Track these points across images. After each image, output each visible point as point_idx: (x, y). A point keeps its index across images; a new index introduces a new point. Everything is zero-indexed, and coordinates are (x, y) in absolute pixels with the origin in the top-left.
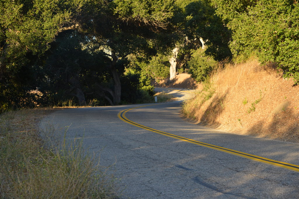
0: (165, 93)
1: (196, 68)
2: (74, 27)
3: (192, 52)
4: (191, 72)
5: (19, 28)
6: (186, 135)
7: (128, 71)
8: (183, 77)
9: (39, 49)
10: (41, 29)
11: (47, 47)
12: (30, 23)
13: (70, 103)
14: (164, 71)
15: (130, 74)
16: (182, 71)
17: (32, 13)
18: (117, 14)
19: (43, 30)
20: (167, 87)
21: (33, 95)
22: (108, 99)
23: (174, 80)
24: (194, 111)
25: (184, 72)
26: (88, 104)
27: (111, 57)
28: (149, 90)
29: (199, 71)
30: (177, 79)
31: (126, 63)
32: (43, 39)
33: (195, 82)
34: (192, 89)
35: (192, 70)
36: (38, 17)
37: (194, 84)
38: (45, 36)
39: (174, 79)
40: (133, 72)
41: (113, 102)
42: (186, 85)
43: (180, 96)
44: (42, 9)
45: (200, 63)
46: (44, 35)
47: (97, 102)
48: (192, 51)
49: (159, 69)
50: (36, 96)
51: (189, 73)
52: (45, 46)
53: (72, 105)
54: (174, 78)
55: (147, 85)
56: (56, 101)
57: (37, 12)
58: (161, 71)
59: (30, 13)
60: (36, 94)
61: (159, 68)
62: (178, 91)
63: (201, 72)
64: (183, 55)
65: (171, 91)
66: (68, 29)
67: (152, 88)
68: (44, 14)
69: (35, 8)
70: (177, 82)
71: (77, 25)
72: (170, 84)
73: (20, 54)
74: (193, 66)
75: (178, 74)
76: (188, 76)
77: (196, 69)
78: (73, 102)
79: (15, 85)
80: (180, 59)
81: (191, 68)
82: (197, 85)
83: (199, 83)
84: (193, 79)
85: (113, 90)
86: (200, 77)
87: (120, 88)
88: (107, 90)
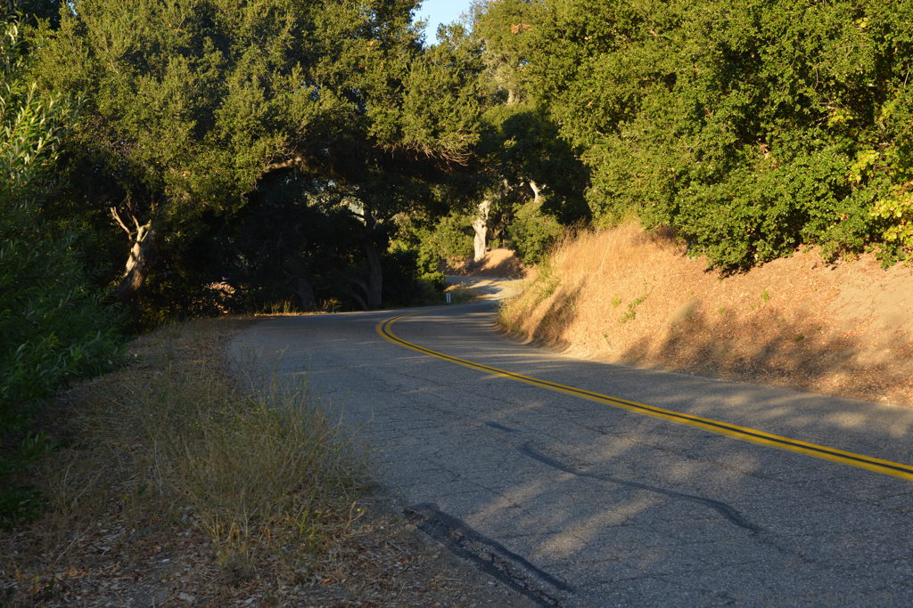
0: (465, 286)
1: (523, 238)
2: (293, 163)
3: (515, 209)
4: (513, 246)
5: (188, 165)
6: (505, 365)
7: (393, 246)
8: (499, 255)
9: (226, 205)
10: (231, 167)
11: (242, 200)
12: (209, 157)
13: (285, 307)
14: (463, 244)
15: (399, 251)
16: (498, 245)
17: (213, 136)
18: (374, 138)
19: (233, 168)
20: (469, 275)
21: (217, 292)
22: (359, 299)
23: (483, 262)
24: (520, 321)
25: (500, 247)
26: (320, 308)
27: (362, 219)
28: (436, 281)
29: (529, 244)
30: (488, 260)
31: (392, 229)
32: (234, 187)
33: (521, 266)
34: (516, 277)
35: (515, 242)
36: (224, 144)
37: (521, 269)
38: (238, 179)
39: (482, 259)
40: (404, 247)
41: (367, 302)
42: (506, 271)
43: (494, 292)
44: (231, 130)
45: (531, 229)
46: (235, 178)
47: (337, 304)
48: (515, 206)
49: (454, 241)
50: (222, 295)
51: (510, 248)
52: (239, 198)
53: (291, 311)
54: (483, 257)
55: (432, 272)
56: (260, 303)
57: (222, 136)
58: (457, 244)
59: (210, 137)
60: (222, 290)
61: (454, 238)
62: (490, 282)
63: (532, 245)
64: (499, 214)
65: (477, 282)
66: (280, 166)
67: (441, 277)
68: (236, 138)
69: (219, 128)
70: (488, 266)
71: (298, 159)
72: (476, 269)
73: (190, 215)
74: (518, 234)
75: (489, 250)
76: (509, 253)
77: (524, 241)
78: (292, 304)
79: (183, 274)
80: (493, 221)
81: (515, 238)
82: (525, 270)
83: (529, 266)
84: (517, 259)
85: (367, 282)
86: (530, 256)
87: (380, 278)
88: (356, 281)
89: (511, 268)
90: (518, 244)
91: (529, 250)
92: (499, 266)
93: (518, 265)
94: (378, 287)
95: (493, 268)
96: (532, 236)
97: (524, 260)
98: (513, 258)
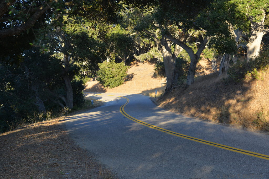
1: (104, 76)
3: (99, 65)
4: (99, 80)
22: (62, 105)
29: (107, 78)
45: (107, 72)
74: (102, 74)
82: (105, 89)
83: (106, 87)
84: (100, 85)
85: (65, 96)
86: (107, 83)
87: (72, 94)
88: (60, 96)
89: (98, 88)
90: (102, 79)
91: (107, 81)
92: (92, 88)
93: (101, 87)
94: (71, 99)
95: (89, 88)
96: (107, 75)
97: (105, 85)
98: (98, 84)
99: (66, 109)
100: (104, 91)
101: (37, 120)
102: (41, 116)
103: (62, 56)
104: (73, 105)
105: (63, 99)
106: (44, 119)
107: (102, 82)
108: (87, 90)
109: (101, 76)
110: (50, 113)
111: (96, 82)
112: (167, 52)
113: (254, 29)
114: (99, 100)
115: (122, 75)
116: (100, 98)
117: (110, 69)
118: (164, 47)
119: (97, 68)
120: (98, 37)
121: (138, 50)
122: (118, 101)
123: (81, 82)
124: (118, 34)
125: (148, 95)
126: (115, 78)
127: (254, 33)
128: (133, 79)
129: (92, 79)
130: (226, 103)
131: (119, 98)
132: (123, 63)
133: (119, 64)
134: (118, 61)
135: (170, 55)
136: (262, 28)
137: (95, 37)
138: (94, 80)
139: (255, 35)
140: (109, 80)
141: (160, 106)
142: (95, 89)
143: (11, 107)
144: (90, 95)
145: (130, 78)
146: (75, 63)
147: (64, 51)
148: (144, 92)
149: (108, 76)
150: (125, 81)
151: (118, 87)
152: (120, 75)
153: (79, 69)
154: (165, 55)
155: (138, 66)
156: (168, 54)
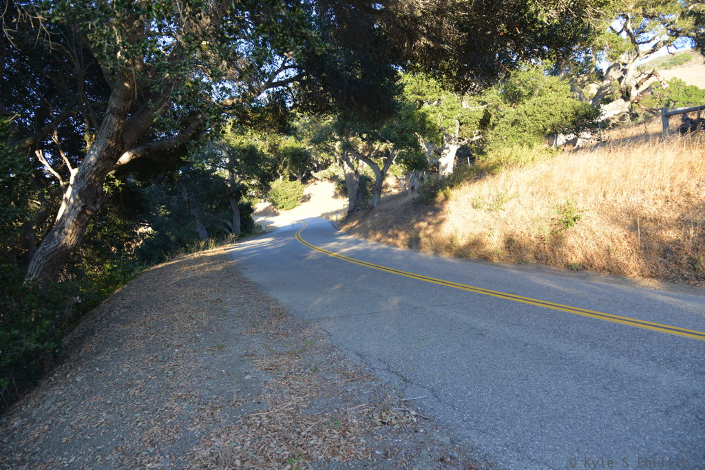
29: (280, 199)
33: (275, 210)
48: (270, 182)
51: (270, 202)
62: (264, 218)
77: (277, 198)
82: (278, 212)
83: (279, 210)
84: (272, 207)
85: (231, 221)
86: (281, 205)
87: (239, 218)
88: (225, 221)
89: (270, 211)
90: (274, 200)
91: (280, 203)
94: (238, 224)
95: (260, 212)
96: (281, 195)
97: (278, 207)
98: (270, 206)
99: (232, 236)
100: (277, 214)
101: (198, 248)
102: (202, 244)
103: (226, 174)
104: (242, 231)
105: (229, 223)
106: (206, 247)
107: (275, 204)
108: (257, 213)
109: (273, 197)
110: (213, 241)
111: (268, 204)
112: (349, 168)
113: (447, 142)
114: (271, 225)
115: (298, 196)
116: (272, 223)
117: (284, 188)
118: (345, 163)
119: (269, 188)
120: (268, 151)
121: (316, 166)
122: (293, 225)
123: (250, 204)
124: (292, 148)
125: (328, 218)
126: (290, 199)
127: (446, 146)
128: (311, 199)
129: (262, 200)
130: (416, 226)
131: (295, 223)
132: (298, 182)
133: (293, 183)
134: (293, 179)
135: (353, 172)
136: (456, 141)
137: (265, 151)
138: (265, 201)
139: (448, 148)
140: (283, 201)
141: (341, 231)
142: (266, 213)
143: (167, 234)
144: (261, 219)
145: (306, 199)
146: (242, 182)
147: (229, 167)
148: (323, 215)
149: (282, 197)
150: (301, 202)
151: (293, 210)
152: (296, 196)
153: (247, 188)
154: (347, 172)
155: (316, 184)
156: (350, 171)
